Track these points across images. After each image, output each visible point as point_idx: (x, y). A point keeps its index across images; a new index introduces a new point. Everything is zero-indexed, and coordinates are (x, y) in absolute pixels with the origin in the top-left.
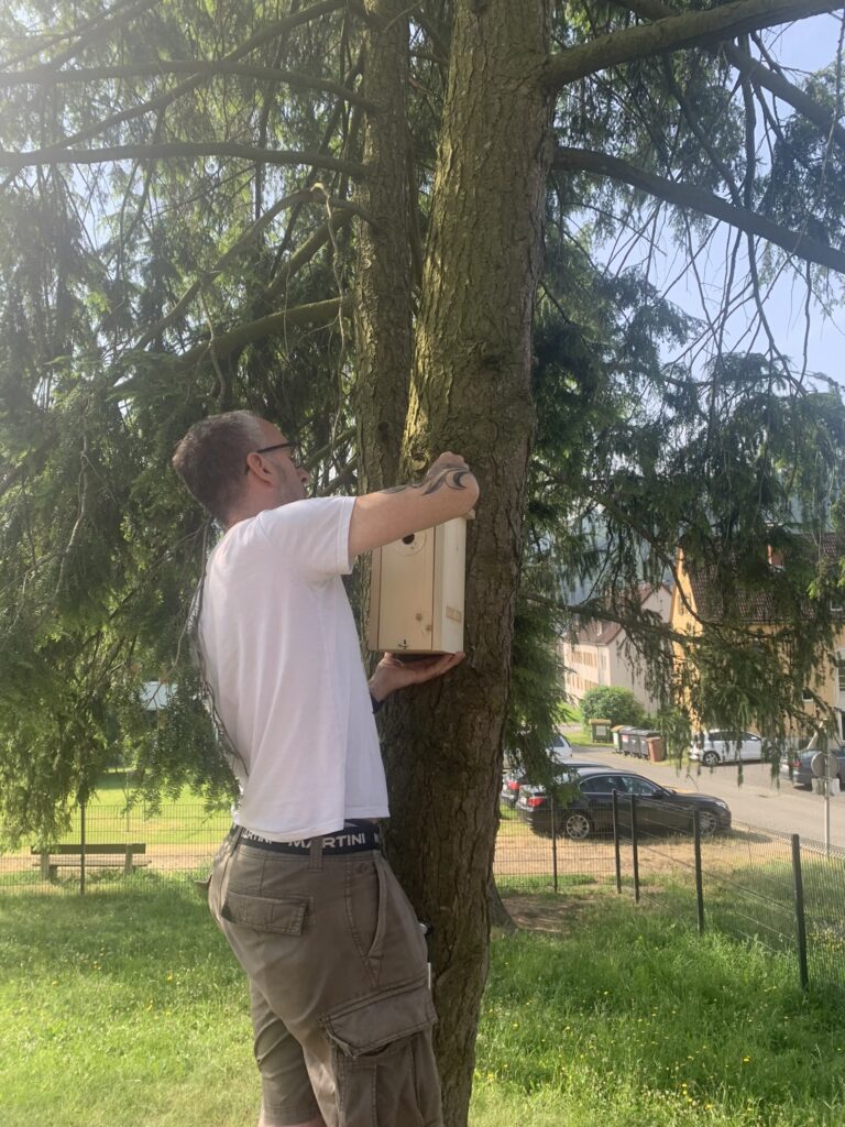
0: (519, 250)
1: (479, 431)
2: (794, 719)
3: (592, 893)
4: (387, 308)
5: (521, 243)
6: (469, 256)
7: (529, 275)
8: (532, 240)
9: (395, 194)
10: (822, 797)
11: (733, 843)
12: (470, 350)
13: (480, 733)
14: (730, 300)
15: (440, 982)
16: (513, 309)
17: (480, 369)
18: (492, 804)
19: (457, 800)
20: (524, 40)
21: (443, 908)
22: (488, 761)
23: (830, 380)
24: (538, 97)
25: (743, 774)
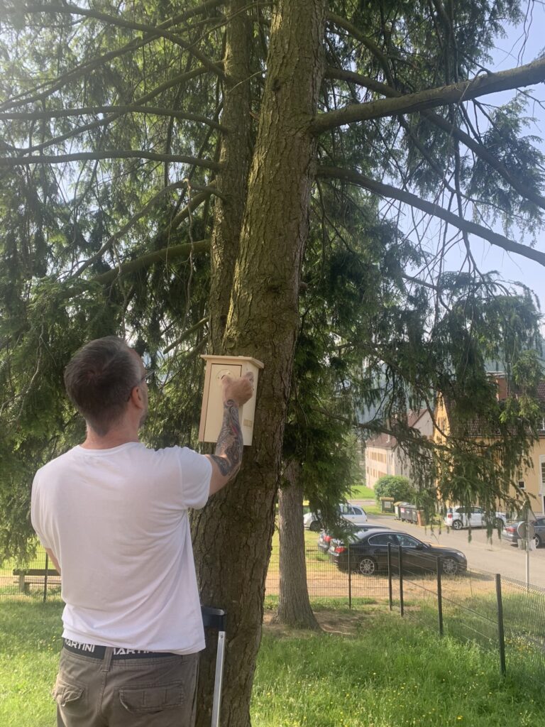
0: (292, 225)
1: (265, 327)
2: (502, 500)
3: (373, 610)
4: (229, 248)
5: (295, 221)
6: (265, 228)
7: (298, 239)
8: (300, 220)
9: (237, 181)
10: (524, 551)
11: (468, 580)
12: (262, 281)
13: (259, 501)
14: (446, 242)
15: (231, 645)
16: (288, 259)
17: (267, 292)
18: (266, 542)
19: (244, 539)
20: (300, 107)
21: (234, 601)
22: (264, 516)
23: (524, 286)
24: (307, 138)
25: (472, 534)
